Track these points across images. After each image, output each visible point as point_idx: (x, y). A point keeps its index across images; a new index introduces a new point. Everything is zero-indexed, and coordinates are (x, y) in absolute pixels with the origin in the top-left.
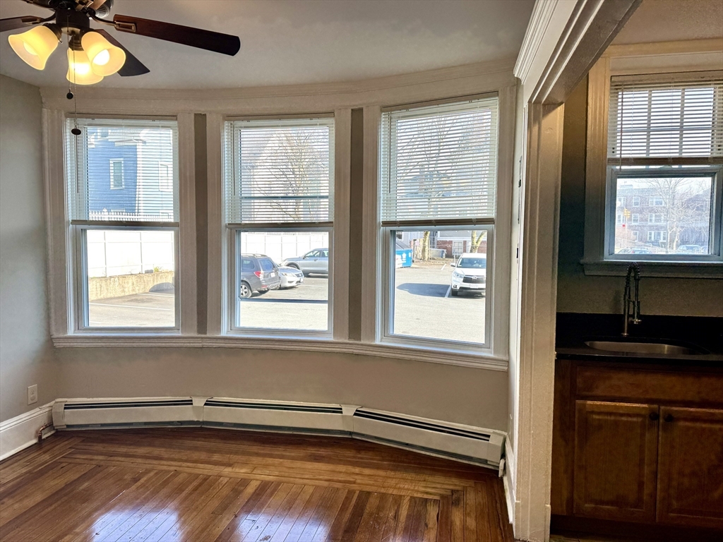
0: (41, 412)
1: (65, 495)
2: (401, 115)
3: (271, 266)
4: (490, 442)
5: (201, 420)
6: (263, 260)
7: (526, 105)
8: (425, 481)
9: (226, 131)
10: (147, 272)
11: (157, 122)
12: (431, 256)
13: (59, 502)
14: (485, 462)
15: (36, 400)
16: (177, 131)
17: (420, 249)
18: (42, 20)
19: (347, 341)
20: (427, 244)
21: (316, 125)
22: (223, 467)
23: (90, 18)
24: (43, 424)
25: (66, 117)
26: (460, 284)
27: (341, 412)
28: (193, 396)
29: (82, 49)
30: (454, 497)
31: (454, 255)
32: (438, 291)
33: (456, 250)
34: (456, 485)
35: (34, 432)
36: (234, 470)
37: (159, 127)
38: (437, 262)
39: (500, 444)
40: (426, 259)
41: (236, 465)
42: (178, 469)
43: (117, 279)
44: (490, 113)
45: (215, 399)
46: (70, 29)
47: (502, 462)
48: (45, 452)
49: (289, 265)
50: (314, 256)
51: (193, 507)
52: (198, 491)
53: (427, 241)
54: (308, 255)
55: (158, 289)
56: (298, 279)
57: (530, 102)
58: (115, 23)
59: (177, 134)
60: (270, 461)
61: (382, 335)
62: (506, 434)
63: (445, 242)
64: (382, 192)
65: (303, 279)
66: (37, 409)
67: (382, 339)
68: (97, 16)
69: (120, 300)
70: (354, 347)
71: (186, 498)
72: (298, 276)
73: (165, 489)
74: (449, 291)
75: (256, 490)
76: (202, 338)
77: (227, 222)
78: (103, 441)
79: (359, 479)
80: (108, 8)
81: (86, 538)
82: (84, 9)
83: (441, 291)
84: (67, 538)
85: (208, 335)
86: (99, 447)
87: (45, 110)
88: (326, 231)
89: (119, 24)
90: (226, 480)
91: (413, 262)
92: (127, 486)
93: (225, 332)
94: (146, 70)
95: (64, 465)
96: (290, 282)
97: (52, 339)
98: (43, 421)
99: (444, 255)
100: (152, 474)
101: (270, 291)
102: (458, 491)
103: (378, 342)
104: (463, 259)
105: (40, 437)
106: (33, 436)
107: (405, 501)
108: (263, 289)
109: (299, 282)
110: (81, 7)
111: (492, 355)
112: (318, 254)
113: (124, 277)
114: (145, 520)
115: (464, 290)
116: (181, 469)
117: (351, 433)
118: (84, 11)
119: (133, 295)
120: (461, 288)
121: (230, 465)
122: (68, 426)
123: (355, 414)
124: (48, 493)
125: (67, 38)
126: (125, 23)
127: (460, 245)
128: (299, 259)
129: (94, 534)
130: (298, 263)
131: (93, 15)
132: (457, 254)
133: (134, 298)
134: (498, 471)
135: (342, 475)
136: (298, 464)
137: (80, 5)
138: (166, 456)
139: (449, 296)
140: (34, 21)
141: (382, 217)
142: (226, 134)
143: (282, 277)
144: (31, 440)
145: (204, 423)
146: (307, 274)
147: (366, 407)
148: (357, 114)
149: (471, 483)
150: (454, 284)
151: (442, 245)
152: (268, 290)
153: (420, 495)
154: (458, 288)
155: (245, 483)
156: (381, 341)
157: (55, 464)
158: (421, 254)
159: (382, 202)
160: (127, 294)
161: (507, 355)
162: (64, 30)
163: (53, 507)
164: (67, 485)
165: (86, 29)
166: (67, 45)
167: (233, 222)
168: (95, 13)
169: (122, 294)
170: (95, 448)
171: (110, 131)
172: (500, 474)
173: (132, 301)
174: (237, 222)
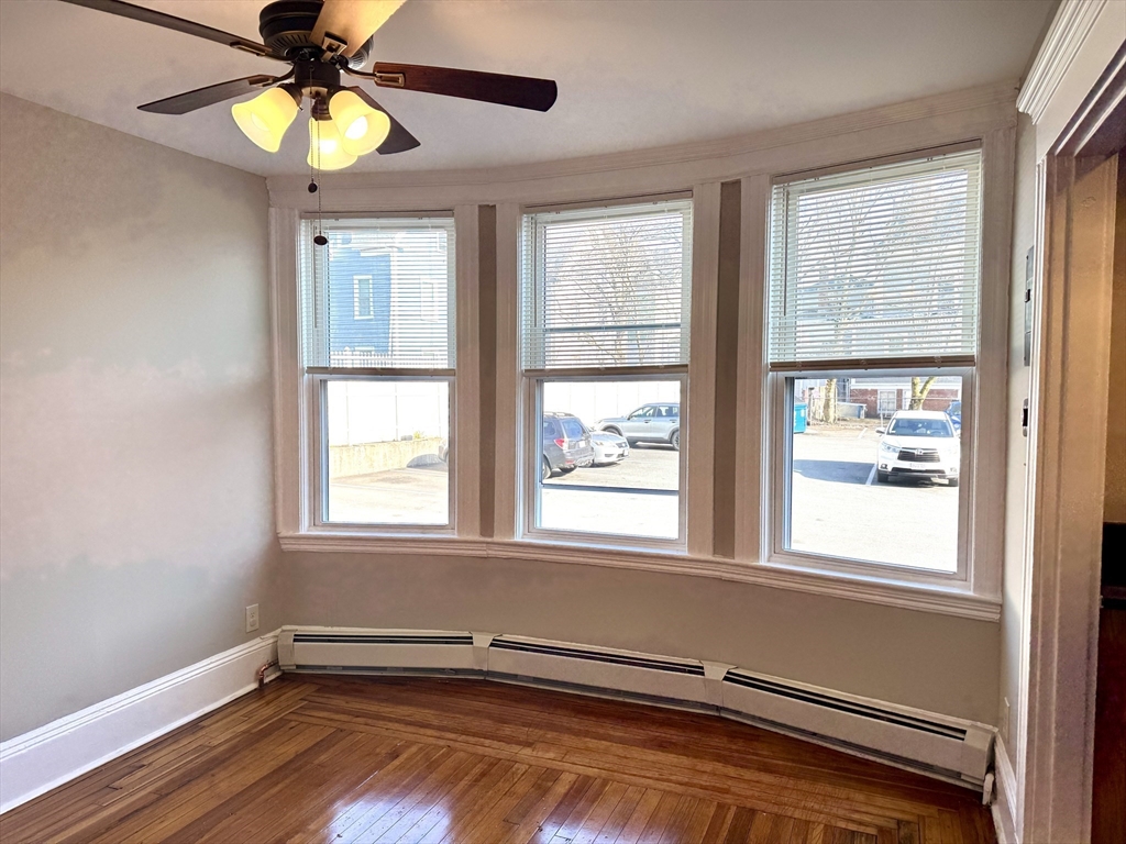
0: (264, 644)
1: (296, 770)
2: (806, 187)
3: (580, 430)
4: (965, 742)
5: (485, 669)
6: (568, 422)
7: (1041, 158)
8: (848, 799)
9: (524, 229)
10: (404, 439)
11: (425, 221)
12: (839, 414)
13: (287, 781)
14: (958, 775)
15: (257, 626)
16: (454, 233)
17: (822, 403)
18: (276, 80)
19: (710, 558)
20: (832, 395)
21: (663, 211)
22: (519, 748)
23: (342, 71)
24: (265, 661)
25: (301, 218)
26: (893, 462)
27: (703, 674)
28: (474, 631)
29: (330, 118)
30: (902, 833)
31: (881, 412)
32: (855, 473)
33: (884, 405)
34: (903, 812)
35: (254, 672)
36: (534, 753)
37: (428, 227)
38: (851, 425)
39: (985, 747)
40: (831, 420)
41: (538, 745)
42: (451, 743)
43: (362, 449)
44: (965, 177)
45: (506, 637)
46: (314, 89)
47: (989, 778)
48: (268, 703)
49: (606, 429)
50: (644, 415)
51: (476, 807)
52: (481, 783)
53: (832, 390)
54: (636, 414)
55: (419, 464)
56: (620, 451)
57: (1050, 153)
58: (375, 75)
59: (454, 238)
60: (592, 743)
61: (770, 550)
62: (996, 730)
63: (864, 392)
64: (771, 315)
65: (628, 450)
66: (258, 640)
67: (770, 556)
68: (350, 66)
69: (367, 479)
70: (723, 568)
71: (464, 793)
72: (620, 446)
73: (434, 775)
74: (873, 474)
75: (569, 791)
76: (488, 543)
77: (524, 368)
78: (344, 693)
79: (736, 787)
80: (365, 54)
81: (324, 839)
82: (333, 58)
83: (859, 474)
84: (297, 838)
85: (496, 539)
86: (339, 701)
87: (272, 210)
88: (676, 380)
89: (381, 77)
90: (524, 768)
91: (808, 424)
92: (380, 766)
93: (519, 536)
94: (415, 143)
95: (293, 724)
96: (607, 456)
97: (278, 538)
98: (265, 658)
99: (863, 412)
100: (414, 749)
101: (578, 469)
102: (909, 822)
103: (763, 562)
104: (898, 421)
105: (261, 681)
106: (253, 679)
107: (816, 833)
108: (567, 466)
109: (622, 455)
110: (329, 55)
111: (970, 593)
112: (651, 412)
113: (373, 445)
114: (407, 820)
115: (900, 473)
116: (457, 745)
117: (718, 709)
118: (333, 61)
119: (385, 472)
120: (895, 469)
121: (529, 744)
122: (298, 667)
123: (726, 679)
124: (273, 765)
125: (308, 102)
126: (390, 75)
127: (891, 396)
128: (621, 420)
129: (335, 835)
130: (619, 425)
131: (344, 65)
132: (886, 412)
133: (385, 476)
134: (982, 794)
135: (705, 777)
136: (636, 753)
137: (328, 53)
138: (436, 722)
139: (873, 483)
140: (263, 81)
141: (771, 356)
142: (524, 234)
143: (596, 447)
144: (249, 683)
145: (489, 673)
146: (633, 444)
147: (743, 668)
148: (731, 190)
149: (933, 810)
150: (882, 462)
151: (859, 396)
152: (575, 467)
153: (842, 825)
154: (890, 469)
155: (553, 775)
156: (769, 561)
157: (283, 722)
158: (821, 411)
159: (770, 331)
160: (376, 471)
161: (1000, 595)
162: (306, 91)
163: (280, 786)
164: (298, 756)
165: (336, 87)
166: (310, 114)
167: (533, 368)
168: (347, 63)
169: (370, 471)
170: (334, 702)
171: (353, 236)
172: (986, 799)
173: (383, 480)
174: (538, 368)
